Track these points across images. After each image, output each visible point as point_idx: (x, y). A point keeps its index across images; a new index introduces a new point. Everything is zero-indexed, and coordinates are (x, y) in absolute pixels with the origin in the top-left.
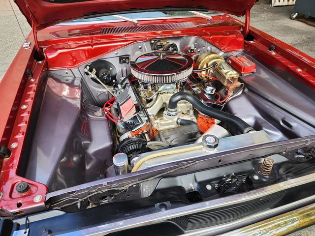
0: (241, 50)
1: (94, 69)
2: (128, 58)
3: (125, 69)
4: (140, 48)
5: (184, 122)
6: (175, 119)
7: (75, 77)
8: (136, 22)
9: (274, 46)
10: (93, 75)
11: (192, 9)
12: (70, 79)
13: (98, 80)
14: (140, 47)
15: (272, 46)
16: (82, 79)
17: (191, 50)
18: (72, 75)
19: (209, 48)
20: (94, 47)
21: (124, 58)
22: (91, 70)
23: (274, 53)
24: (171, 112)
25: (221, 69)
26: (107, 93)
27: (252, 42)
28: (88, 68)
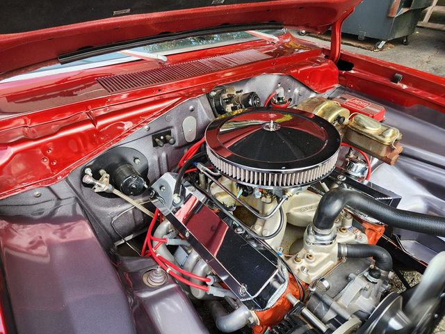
0: (337, 86)
1: (102, 172)
2: (169, 133)
3: (164, 155)
4: (192, 110)
5: (357, 251)
6: (335, 249)
7: (59, 199)
8: (165, 59)
9: (401, 76)
10: (104, 185)
11: (248, 28)
12: (48, 207)
13: (116, 192)
14: (191, 107)
15: (397, 74)
16: (76, 198)
17: (279, 99)
18: (52, 196)
19: (296, 91)
20: (100, 123)
21: (161, 135)
22: (97, 176)
23: (405, 87)
24: (323, 235)
25: (364, 127)
26: (131, 212)
27: (352, 72)
28: (88, 171)
